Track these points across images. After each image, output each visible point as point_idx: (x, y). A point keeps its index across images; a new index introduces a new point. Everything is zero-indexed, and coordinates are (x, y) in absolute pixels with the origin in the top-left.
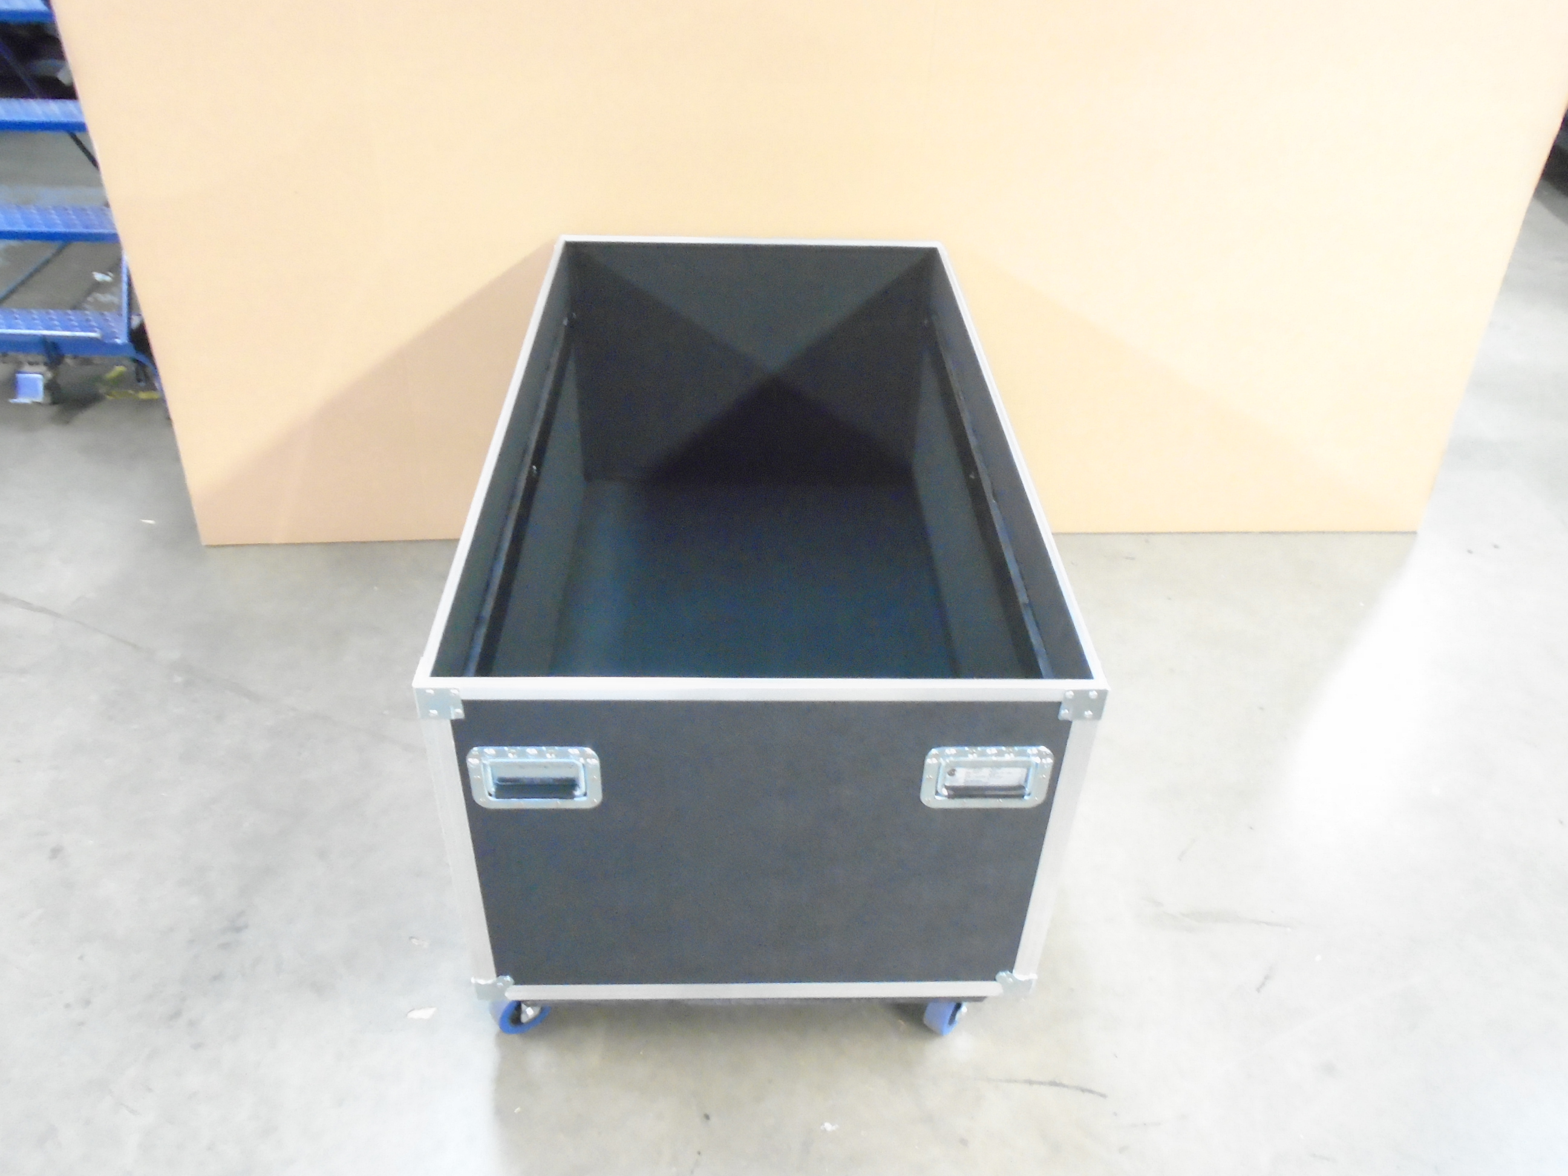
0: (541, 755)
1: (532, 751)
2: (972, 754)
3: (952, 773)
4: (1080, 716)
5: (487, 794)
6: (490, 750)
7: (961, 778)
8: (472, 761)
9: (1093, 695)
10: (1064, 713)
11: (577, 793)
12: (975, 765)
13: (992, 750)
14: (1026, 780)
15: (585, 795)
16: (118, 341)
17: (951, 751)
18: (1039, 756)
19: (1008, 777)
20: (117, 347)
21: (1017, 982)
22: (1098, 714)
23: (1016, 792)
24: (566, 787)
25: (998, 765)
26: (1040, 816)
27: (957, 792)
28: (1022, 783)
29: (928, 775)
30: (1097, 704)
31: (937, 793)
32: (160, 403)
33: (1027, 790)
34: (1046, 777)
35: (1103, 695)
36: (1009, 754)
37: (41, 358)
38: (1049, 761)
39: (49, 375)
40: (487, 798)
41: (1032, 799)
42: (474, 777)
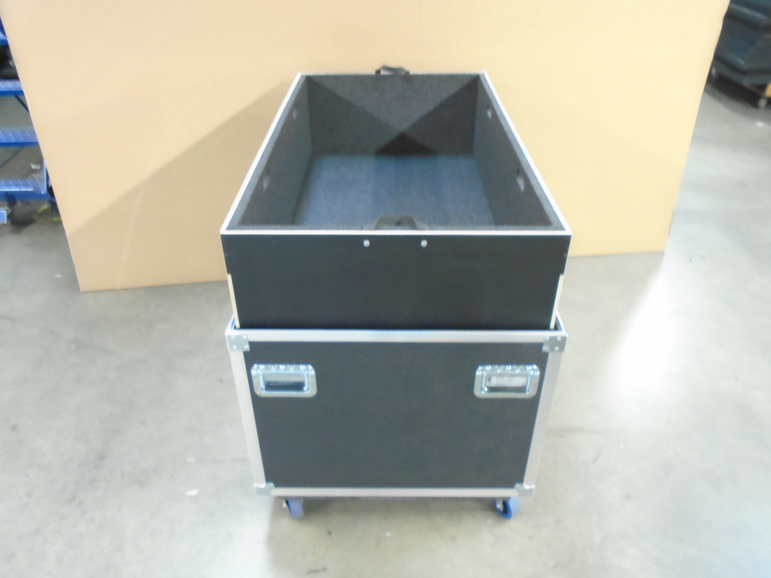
0: (287, 369)
1: (282, 367)
2: (499, 369)
3: (489, 379)
4: (552, 349)
5: (261, 389)
6: (262, 367)
7: (495, 382)
8: (253, 372)
9: (559, 339)
10: (545, 348)
11: (305, 388)
12: (501, 375)
13: (509, 368)
14: (527, 384)
15: (309, 389)
16: (43, 193)
17: (489, 368)
18: (533, 370)
19: (518, 382)
20: (41, 195)
21: (524, 490)
22: (562, 349)
23: (522, 389)
24: (299, 386)
25: (512, 375)
26: (534, 402)
27: (492, 389)
28: (525, 384)
29: (477, 381)
30: (562, 343)
31: (482, 389)
32: (59, 223)
33: (528, 388)
34: (537, 381)
35: (564, 339)
36: (518, 370)
37: (6, 203)
38: (538, 373)
39: (10, 211)
40: (262, 392)
41: (530, 393)
42: (255, 381)
